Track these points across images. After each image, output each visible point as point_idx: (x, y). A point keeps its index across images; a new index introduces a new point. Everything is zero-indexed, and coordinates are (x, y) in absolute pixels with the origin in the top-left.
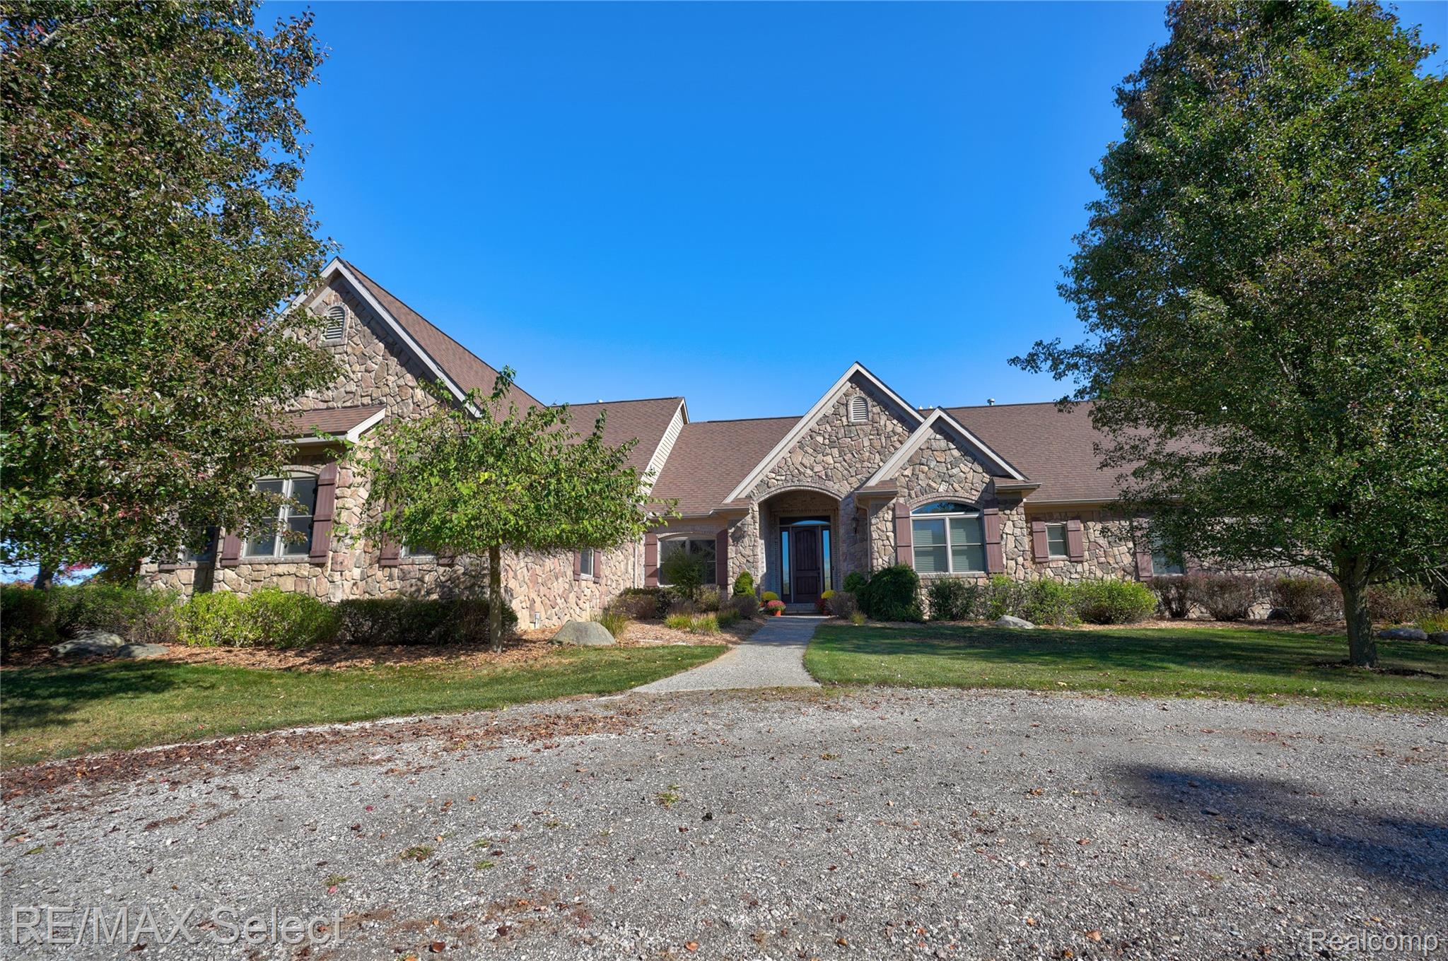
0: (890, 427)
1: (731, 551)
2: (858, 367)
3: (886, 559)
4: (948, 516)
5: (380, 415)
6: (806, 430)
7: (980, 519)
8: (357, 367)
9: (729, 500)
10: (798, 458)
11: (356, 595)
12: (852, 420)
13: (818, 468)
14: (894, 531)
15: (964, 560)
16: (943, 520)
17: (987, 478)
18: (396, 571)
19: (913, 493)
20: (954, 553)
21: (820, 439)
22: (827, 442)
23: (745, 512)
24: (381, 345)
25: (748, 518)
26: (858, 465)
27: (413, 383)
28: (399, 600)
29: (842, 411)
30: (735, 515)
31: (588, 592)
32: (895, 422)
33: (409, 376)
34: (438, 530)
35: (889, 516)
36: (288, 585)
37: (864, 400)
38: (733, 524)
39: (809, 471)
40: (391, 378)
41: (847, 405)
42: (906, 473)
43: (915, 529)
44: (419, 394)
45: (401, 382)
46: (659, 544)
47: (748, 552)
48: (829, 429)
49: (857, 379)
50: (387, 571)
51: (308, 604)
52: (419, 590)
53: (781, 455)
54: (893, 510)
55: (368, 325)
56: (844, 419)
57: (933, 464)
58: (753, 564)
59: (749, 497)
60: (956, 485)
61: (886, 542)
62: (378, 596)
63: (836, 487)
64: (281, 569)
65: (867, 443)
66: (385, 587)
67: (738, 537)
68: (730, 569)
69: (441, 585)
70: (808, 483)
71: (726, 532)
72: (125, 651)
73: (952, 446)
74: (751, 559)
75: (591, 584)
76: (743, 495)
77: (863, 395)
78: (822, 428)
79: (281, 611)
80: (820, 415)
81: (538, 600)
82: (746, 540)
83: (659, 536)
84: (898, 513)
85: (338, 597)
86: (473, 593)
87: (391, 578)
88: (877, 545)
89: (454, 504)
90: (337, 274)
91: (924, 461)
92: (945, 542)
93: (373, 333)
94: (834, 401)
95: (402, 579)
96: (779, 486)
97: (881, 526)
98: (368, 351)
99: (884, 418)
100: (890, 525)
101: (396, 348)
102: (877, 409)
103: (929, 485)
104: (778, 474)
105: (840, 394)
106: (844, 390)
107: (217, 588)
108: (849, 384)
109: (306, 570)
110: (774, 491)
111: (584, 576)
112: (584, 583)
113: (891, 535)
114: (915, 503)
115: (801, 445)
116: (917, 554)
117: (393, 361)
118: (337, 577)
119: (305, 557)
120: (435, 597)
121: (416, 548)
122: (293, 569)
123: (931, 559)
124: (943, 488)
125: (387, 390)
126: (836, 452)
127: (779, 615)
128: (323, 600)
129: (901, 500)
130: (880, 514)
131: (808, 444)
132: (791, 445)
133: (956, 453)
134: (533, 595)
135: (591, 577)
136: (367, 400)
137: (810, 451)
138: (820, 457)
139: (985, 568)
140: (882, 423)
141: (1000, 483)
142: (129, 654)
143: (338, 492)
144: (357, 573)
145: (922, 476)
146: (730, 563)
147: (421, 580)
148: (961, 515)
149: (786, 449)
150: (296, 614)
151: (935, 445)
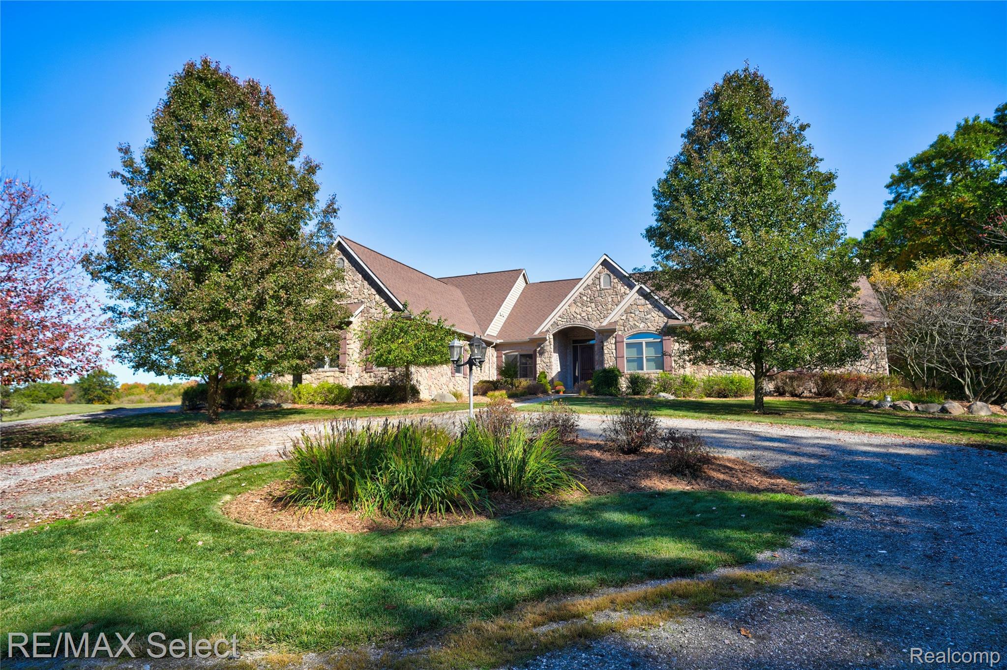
0: (623, 290)
1: (538, 360)
2: (605, 257)
3: (611, 364)
4: (644, 341)
5: (362, 307)
6: (577, 293)
7: (661, 341)
8: (351, 286)
9: (537, 333)
10: (573, 309)
11: (358, 384)
12: (602, 287)
13: (584, 314)
14: (616, 349)
15: (653, 364)
16: (641, 343)
17: (666, 319)
18: (372, 374)
19: (626, 329)
20: (648, 360)
21: (585, 298)
22: (589, 300)
23: (545, 340)
24: (360, 276)
25: (547, 342)
26: (605, 312)
27: (375, 293)
28: (374, 386)
29: (597, 282)
30: (540, 341)
31: (460, 382)
32: (626, 287)
33: (373, 290)
34: (385, 361)
35: (613, 341)
36: (331, 380)
37: (609, 275)
38: (539, 346)
39: (579, 316)
40: (366, 291)
41: (599, 279)
42: (622, 318)
43: (627, 347)
44: (377, 297)
45: (370, 292)
46: (504, 356)
47: (547, 360)
48: (590, 292)
49: (605, 264)
50: (369, 374)
51: (340, 388)
52: (381, 382)
53: (564, 308)
54: (616, 338)
55: (354, 266)
56: (598, 287)
57: (637, 313)
58: (549, 367)
59: (547, 331)
60: (649, 324)
61: (612, 355)
62: (366, 384)
63: (593, 324)
64: (328, 374)
65: (610, 300)
66: (368, 380)
67: (542, 353)
68: (538, 370)
69: (390, 379)
70: (578, 323)
71: (536, 350)
72: (279, 405)
73: (647, 302)
74: (548, 364)
75: (462, 379)
76: (544, 330)
77: (609, 273)
78: (586, 292)
79: (330, 391)
80: (585, 285)
81: (433, 386)
82: (546, 354)
83: (504, 352)
84: (618, 339)
85: (350, 386)
86: (403, 382)
87: (370, 377)
88: (606, 357)
89: (389, 353)
90: (339, 243)
91: (633, 311)
92: (642, 354)
93: (357, 270)
94: (593, 276)
95: (375, 377)
96: (563, 324)
97: (609, 346)
98: (355, 278)
99: (620, 285)
100: (614, 346)
101: (366, 277)
102: (616, 280)
103: (635, 324)
104: (562, 318)
105: (596, 272)
106: (598, 270)
107: (304, 382)
108: (601, 267)
109: (338, 374)
110: (561, 327)
111: (457, 374)
112: (457, 378)
113: (614, 351)
114: (627, 334)
115: (575, 302)
116: (628, 361)
117: (366, 283)
118: (349, 377)
119: (337, 369)
120: (388, 384)
121: (379, 365)
122: (332, 374)
123: (635, 364)
124: (642, 325)
125: (364, 296)
126: (593, 305)
127: (561, 394)
128: (345, 386)
129: (620, 333)
130: (609, 340)
131: (579, 301)
132: (569, 302)
133: (650, 306)
134: (430, 383)
135: (461, 375)
136: (356, 301)
137: (580, 305)
138: (585, 308)
139: (663, 369)
140: (619, 288)
141: (672, 322)
142: (281, 407)
143: (348, 342)
144: (357, 375)
145: (631, 319)
146: (538, 366)
147: (382, 377)
148: (651, 340)
149: (567, 304)
150: (336, 392)
151: (639, 302)
